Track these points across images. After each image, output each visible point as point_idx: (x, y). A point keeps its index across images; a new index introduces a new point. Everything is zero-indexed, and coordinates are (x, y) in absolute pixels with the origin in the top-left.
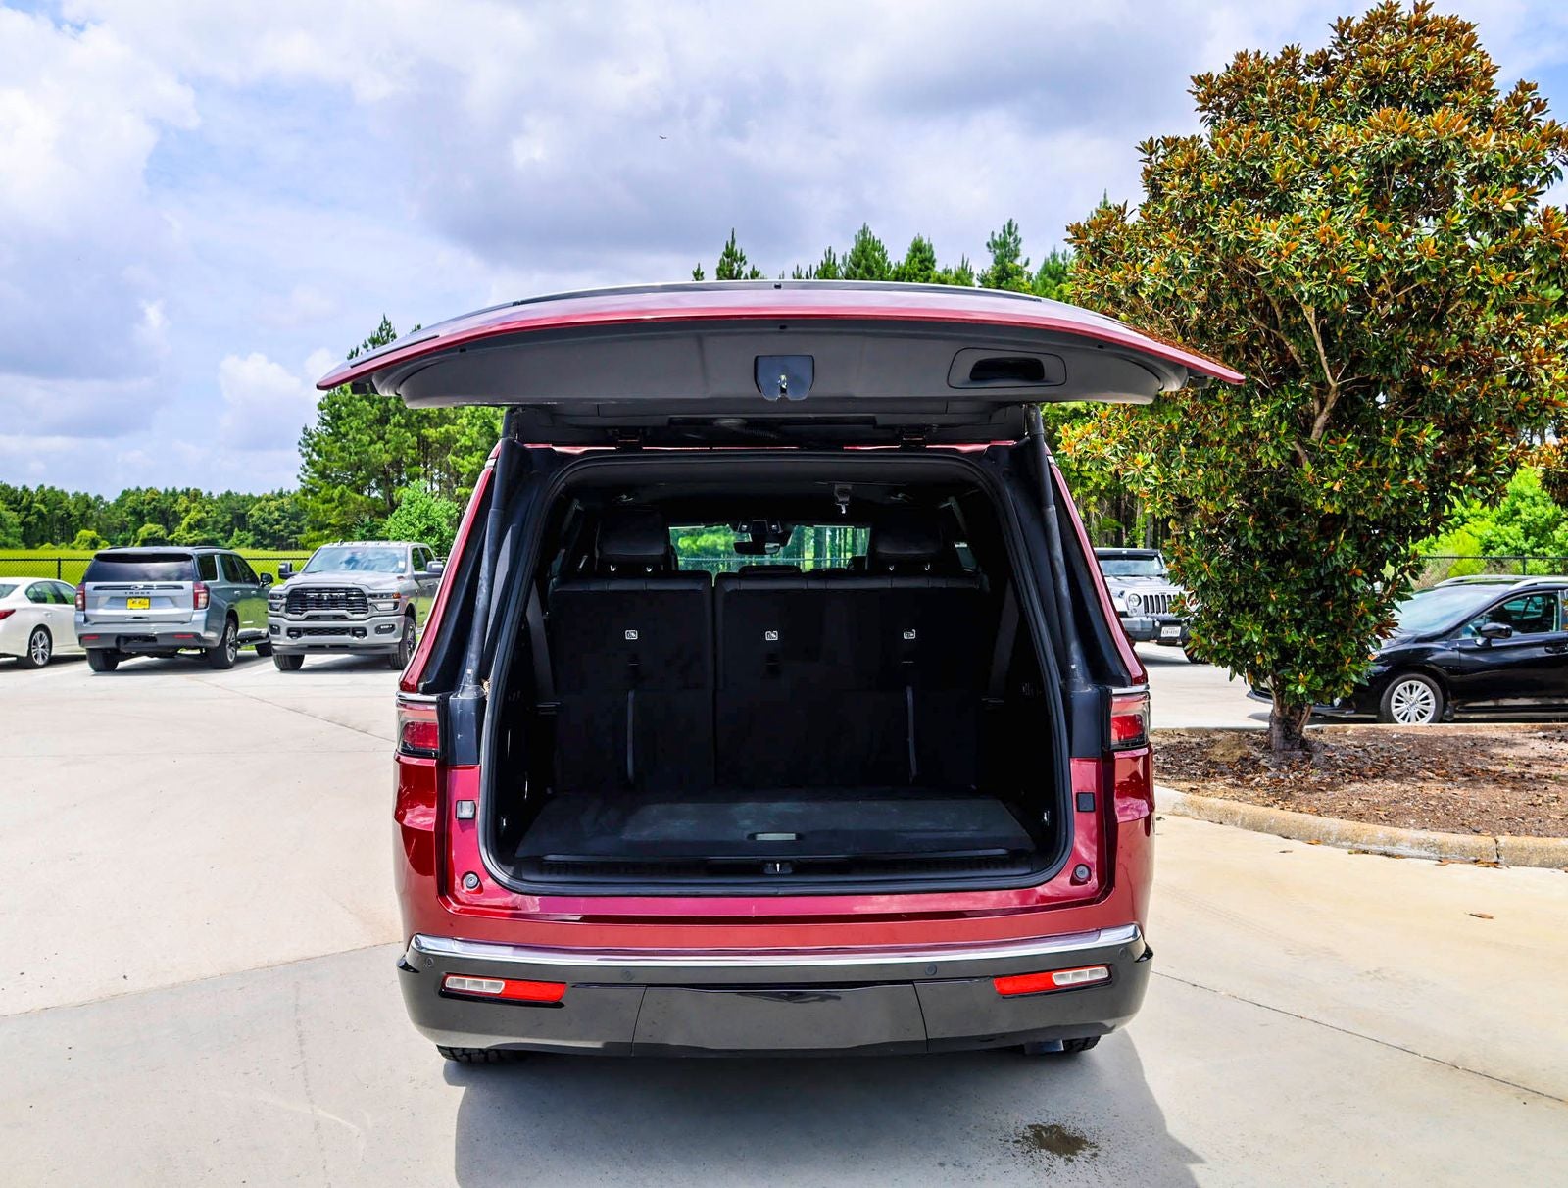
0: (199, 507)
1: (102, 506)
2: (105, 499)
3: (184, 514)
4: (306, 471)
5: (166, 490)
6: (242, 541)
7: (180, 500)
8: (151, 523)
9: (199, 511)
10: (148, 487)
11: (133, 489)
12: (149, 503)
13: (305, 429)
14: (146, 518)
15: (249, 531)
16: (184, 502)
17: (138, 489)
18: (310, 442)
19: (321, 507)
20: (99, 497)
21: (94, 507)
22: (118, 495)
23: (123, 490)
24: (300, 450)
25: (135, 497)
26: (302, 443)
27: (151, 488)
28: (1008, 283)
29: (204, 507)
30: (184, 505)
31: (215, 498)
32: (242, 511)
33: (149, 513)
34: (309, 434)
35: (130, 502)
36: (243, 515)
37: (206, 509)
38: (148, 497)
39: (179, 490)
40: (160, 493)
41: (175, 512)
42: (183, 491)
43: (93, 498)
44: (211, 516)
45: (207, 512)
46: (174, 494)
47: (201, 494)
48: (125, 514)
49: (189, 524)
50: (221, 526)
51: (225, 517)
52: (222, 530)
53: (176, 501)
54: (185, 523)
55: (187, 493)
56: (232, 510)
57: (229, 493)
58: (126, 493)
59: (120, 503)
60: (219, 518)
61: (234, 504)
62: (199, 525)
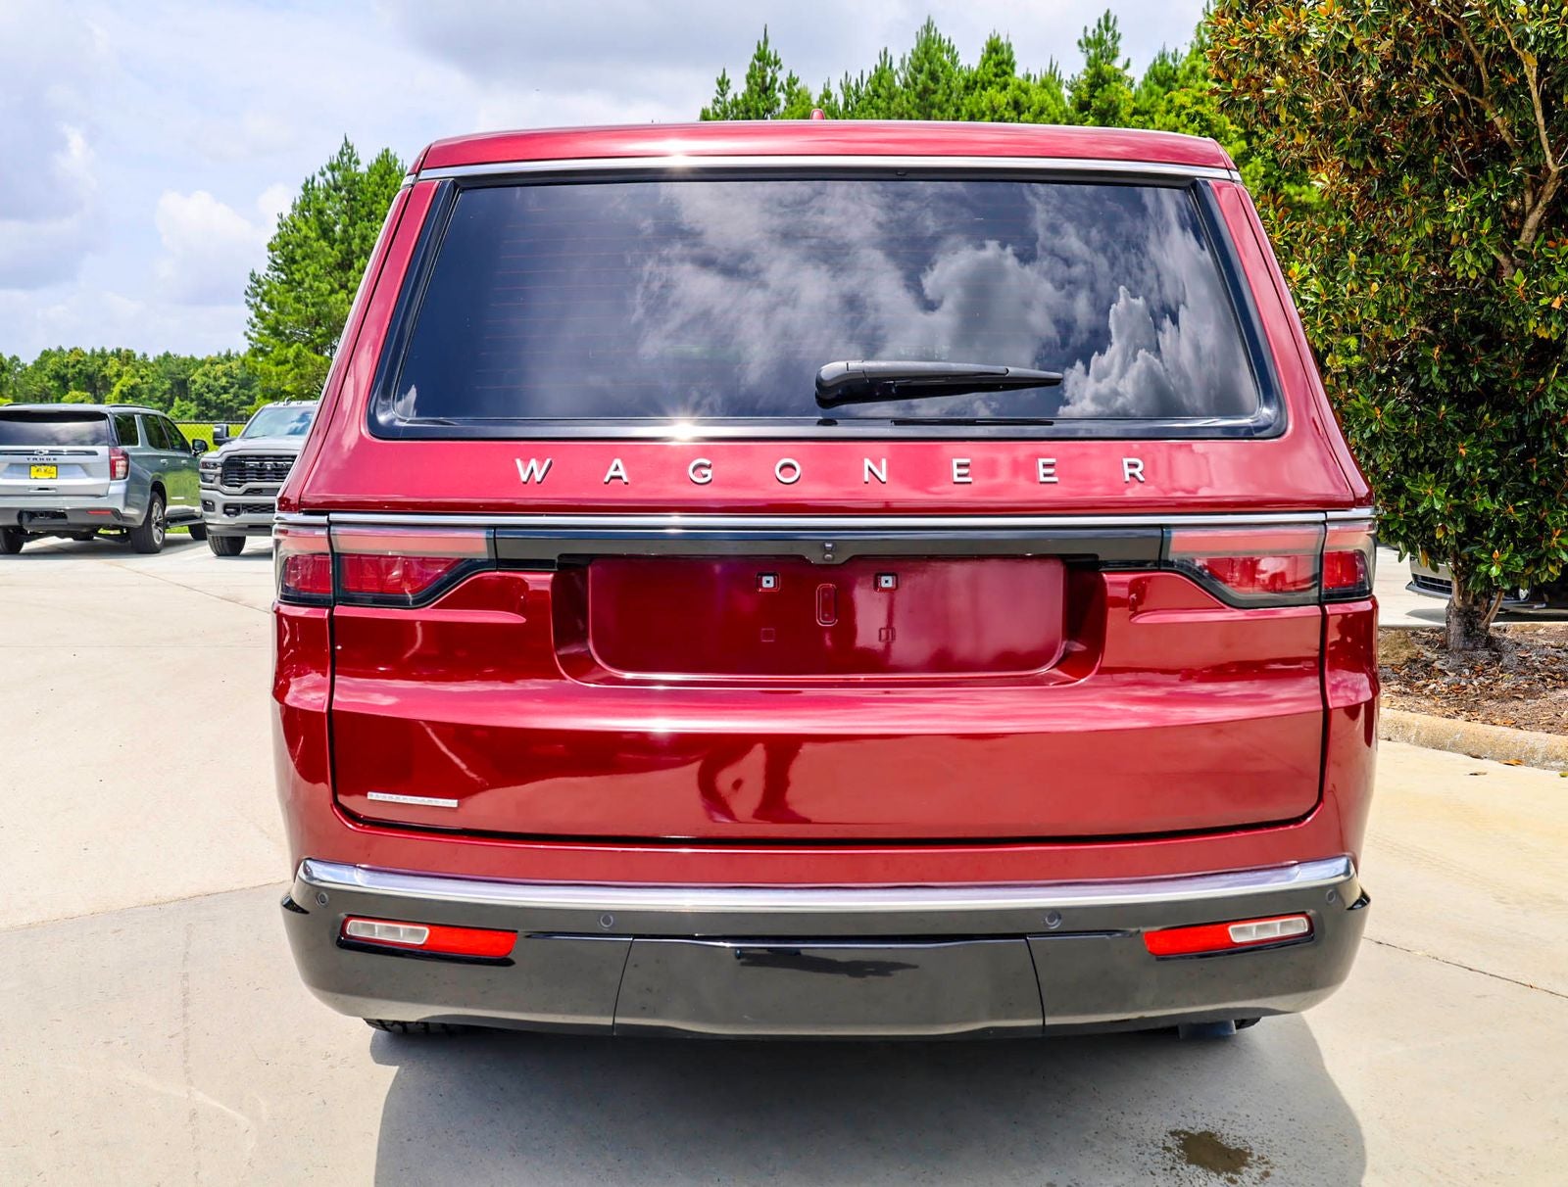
0: (133, 371)
1: (19, 369)
2: (22, 361)
3: (115, 379)
4: (254, 326)
5: (93, 351)
6: (184, 413)
7: (109, 363)
8: (76, 389)
9: (133, 376)
10: (72, 347)
11: (54, 349)
12: (74, 366)
13: (253, 275)
14: (71, 384)
15: (192, 401)
17: (60, 349)
18: (259, 290)
19: (274, 370)
20: (15, 359)
21: (9, 371)
22: (37, 356)
23: (42, 349)
24: (247, 301)
25: (57, 359)
26: (249, 292)
27: (76, 348)
28: (1103, 90)
29: (138, 371)
30: (115, 369)
31: (151, 360)
32: (183, 376)
33: (74, 378)
34: (258, 282)
35: (51, 364)
36: (184, 382)
37: (141, 373)
38: (72, 359)
39: (108, 351)
40: (85, 354)
41: (104, 377)
42: (113, 353)
43: (8, 359)
44: (147, 383)
45: (142, 378)
46: (103, 355)
47: (134, 356)
48: (46, 379)
49: (121, 391)
50: (159, 394)
51: (163, 383)
52: (160, 399)
53: (105, 364)
54: (116, 390)
55: (118, 354)
56: (170, 375)
57: (167, 355)
58: (46, 354)
59: (40, 365)
60: (156, 385)
61: (174, 369)
62: (133, 393)
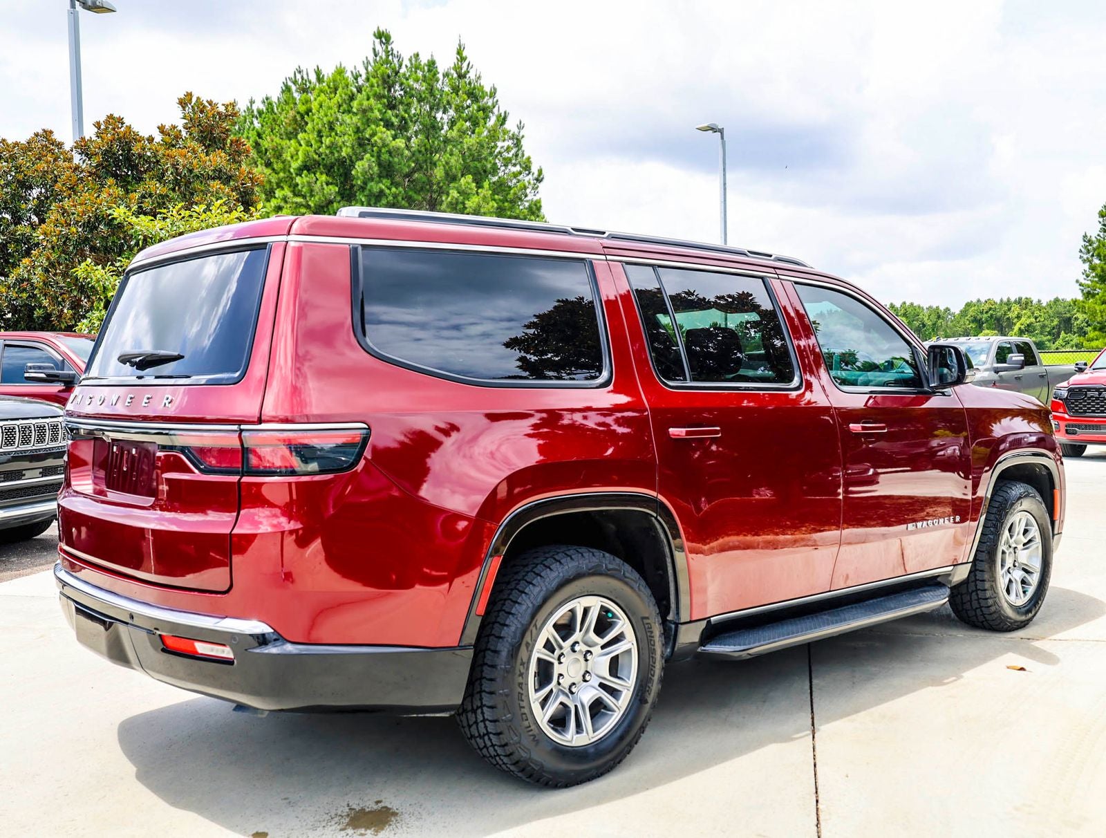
0: (1029, 313)
1: (950, 317)
2: (952, 311)
3: (1015, 320)
4: (1088, 276)
5: (1001, 300)
6: (1067, 342)
7: (1013, 308)
8: (988, 329)
9: (1029, 317)
10: (986, 299)
11: (975, 301)
12: (987, 312)
13: (1085, 236)
14: (984, 325)
15: (1075, 333)
16: (1016, 309)
17: (979, 301)
18: (1089, 247)
19: (1098, 308)
20: (947, 309)
21: (943, 318)
22: (962, 307)
23: (966, 302)
24: (1081, 257)
25: (976, 308)
26: (1083, 250)
27: (989, 300)
29: (1033, 313)
30: (1016, 313)
31: (1044, 305)
32: (1068, 315)
33: (987, 321)
34: (1089, 241)
35: (971, 312)
36: (1070, 319)
37: (1035, 314)
38: (986, 307)
39: (1013, 300)
40: (995, 303)
41: (1008, 318)
42: (1015, 301)
43: (943, 310)
44: (1039, 321)
45: (1036, 318)
46: (1008, 303)
47: (1031, 302)
48: (968, 322)
49: (1020, 329)
50: (1048, 330)
51: (1052, 321)
52: (1049, 333)
53: (1009, 309)
54: (1016, 328)
55: (1019, 301)
56: (1059, 314)
57: (1057, 300)
58: (968, 305)
59: (964, 313)
60: (1046, 322)
61: (1061, 310)
62: (1028, 329)
